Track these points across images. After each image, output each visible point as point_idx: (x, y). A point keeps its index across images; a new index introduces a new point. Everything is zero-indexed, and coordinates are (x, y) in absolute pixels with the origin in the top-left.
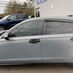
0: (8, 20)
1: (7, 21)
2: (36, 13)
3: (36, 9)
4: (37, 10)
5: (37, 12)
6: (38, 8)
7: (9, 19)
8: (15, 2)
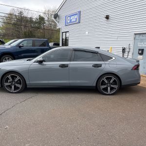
0: (20, 47)
1: (18, 48)
2: (63, 39)
3: (63, 33)
5: (64, 37)
6: (66, 32)
7: (21, 45)
8: (21, 13)
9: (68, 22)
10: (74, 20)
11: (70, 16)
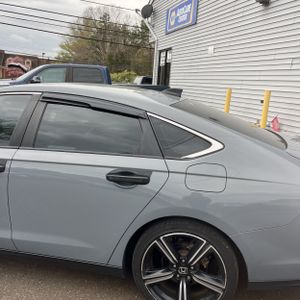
2: (159, 67)
3: (161, 52)
4: (163, 54)
5: (162, 63)
6: (167, 50)
8: (106, 16)
9: (172, 23)
10: (184, 18)
11: (176, 10)
